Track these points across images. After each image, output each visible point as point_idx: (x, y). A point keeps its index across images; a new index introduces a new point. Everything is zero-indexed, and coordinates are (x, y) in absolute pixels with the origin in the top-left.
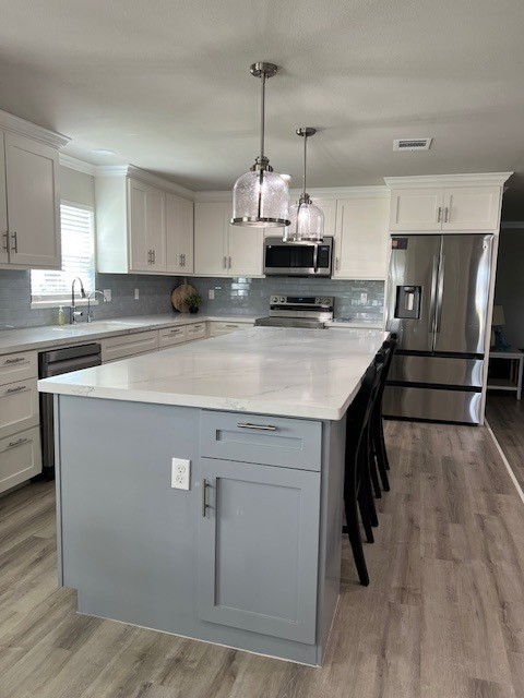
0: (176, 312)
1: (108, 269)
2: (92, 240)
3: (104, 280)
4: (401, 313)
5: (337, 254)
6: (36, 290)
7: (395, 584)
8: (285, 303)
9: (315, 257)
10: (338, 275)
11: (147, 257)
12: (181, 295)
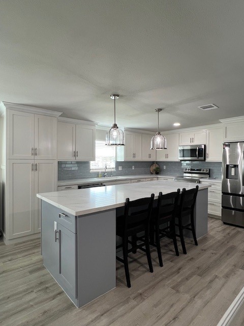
0: (152, 173)
1: (120, 160)
2: (115, 151)
3: (118, 164)
4: (229, 176)
5: (207, 151)
6: (91, 167)
7: (140, 291)
8: (190, 171)
9: (197, 153)
10: (208, 160)
11: (132, 156)
12: (154, 167)
